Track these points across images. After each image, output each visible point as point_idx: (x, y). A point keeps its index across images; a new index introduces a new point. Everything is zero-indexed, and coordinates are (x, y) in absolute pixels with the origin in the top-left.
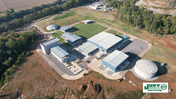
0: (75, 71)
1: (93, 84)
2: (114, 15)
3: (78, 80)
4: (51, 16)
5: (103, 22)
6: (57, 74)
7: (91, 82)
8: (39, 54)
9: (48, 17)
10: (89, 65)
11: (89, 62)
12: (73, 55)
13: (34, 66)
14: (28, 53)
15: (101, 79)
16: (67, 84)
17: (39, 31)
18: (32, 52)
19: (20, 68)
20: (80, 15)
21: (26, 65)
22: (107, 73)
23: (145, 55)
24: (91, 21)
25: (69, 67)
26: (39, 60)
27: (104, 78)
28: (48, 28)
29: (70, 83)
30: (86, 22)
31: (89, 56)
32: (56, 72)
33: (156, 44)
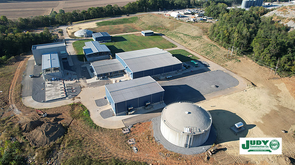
2: (203, 28)
4: (98, 20)
8: (27, 63)
9: (92, 21)
12: (74, 73)
15: (81, 119)
17: (62, 35)
22: (101, 113)
27: (87, 119)
30: (143, 33)
31: (99, 80)
32: (21, 92)
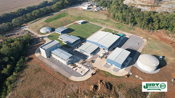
0: (82, 72)
1: (103, 83)
2: (106, 14)
3: (87, 80)
4: (42, 18)
5: (97, 21)
6: (64, 76)
7: (101, 81)
8: (39, 58)
9: (39, 20)
10: (94, 65)
11: (93, 62)
13: (38, 72)
14: (26, 58)
15: (109, 77)
16: (77, 86)
17: (33, 34)
18: (30, 57)
19: (22, 75)
20: (72, 16)
21: (28, 72)
22: (114, 70)
23: (143, 50)
24: (85, 21)
25: (74, 69)
26: (40, 64)
27: (112, 75)
28: (42, 31)
29: (79, 84)
30: (80, 22)
31: (92, 56)
32: (63, 75)
33: (150, 39)
